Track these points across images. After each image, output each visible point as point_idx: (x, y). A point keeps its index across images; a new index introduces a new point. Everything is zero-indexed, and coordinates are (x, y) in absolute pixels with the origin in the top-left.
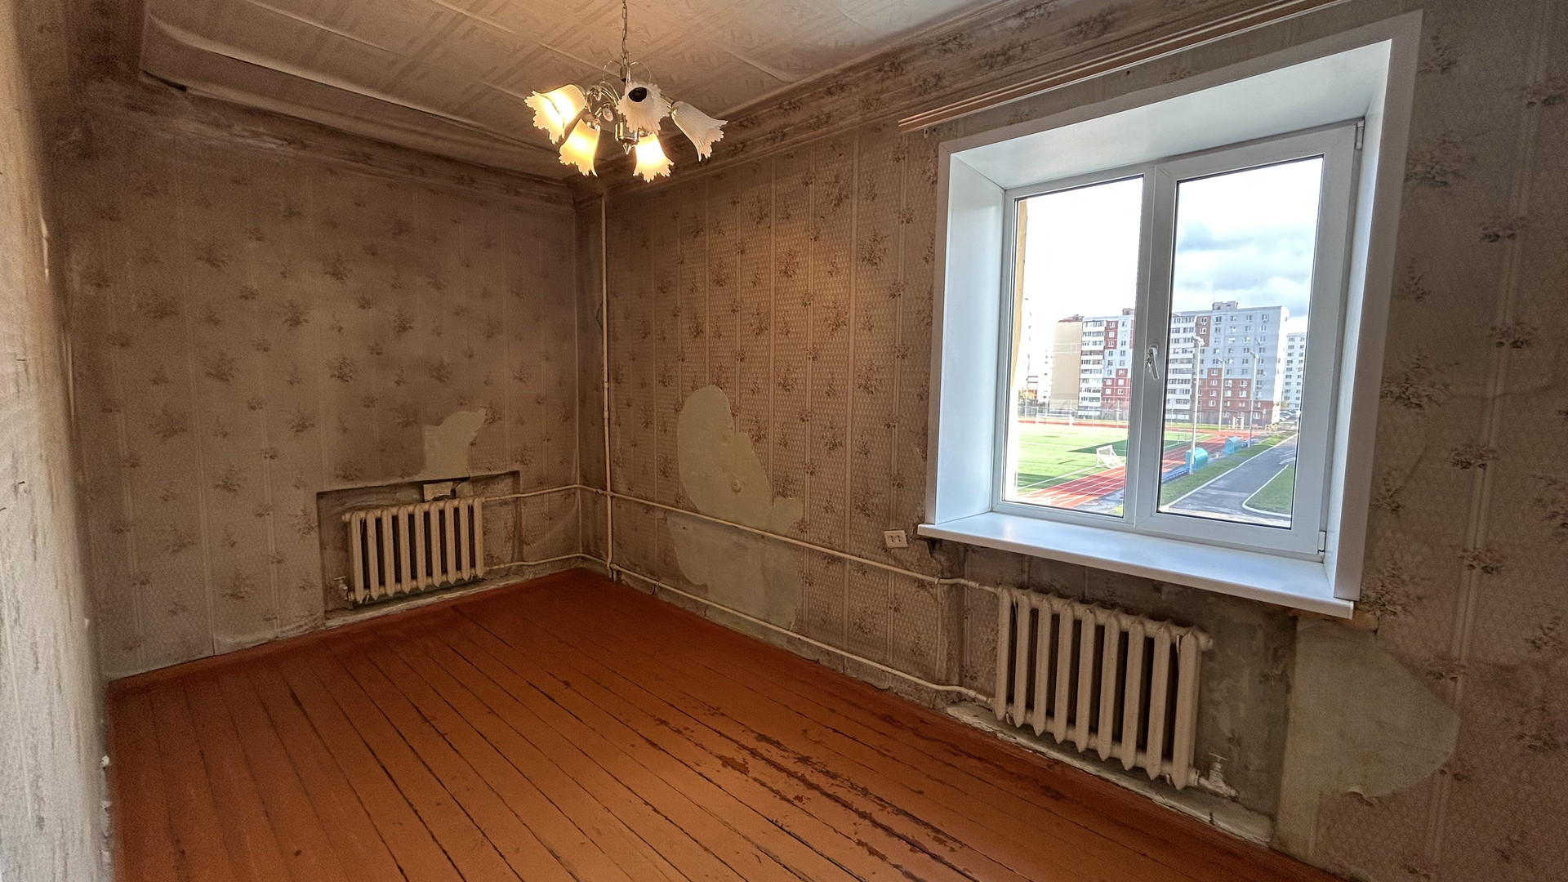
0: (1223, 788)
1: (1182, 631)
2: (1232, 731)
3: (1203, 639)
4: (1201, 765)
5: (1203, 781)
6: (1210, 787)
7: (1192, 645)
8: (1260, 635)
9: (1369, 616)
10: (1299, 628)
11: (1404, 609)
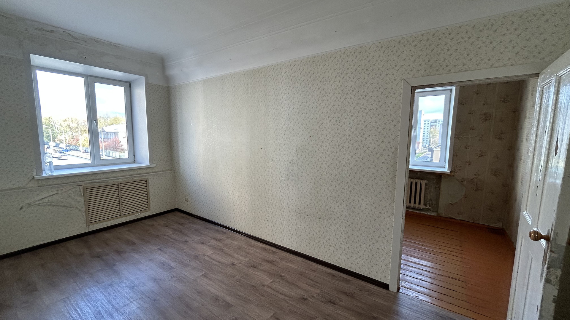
0: (429, 207)
1: (422, 180)
2: (430, 198)
3: (426, 181)
4: (425, 205)
5: (426, 207)
6: (427, 208)
7: (424, 182)
8: (435, 180)
9: (453, 173)
10: (442, 177)
11: (458, 172)
